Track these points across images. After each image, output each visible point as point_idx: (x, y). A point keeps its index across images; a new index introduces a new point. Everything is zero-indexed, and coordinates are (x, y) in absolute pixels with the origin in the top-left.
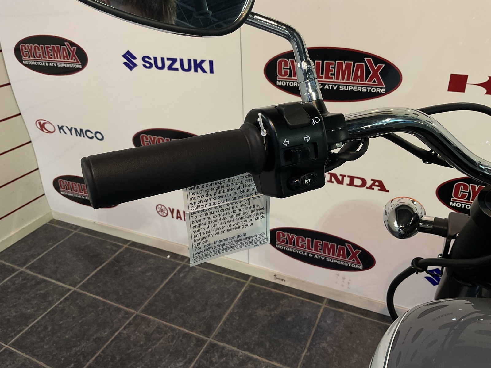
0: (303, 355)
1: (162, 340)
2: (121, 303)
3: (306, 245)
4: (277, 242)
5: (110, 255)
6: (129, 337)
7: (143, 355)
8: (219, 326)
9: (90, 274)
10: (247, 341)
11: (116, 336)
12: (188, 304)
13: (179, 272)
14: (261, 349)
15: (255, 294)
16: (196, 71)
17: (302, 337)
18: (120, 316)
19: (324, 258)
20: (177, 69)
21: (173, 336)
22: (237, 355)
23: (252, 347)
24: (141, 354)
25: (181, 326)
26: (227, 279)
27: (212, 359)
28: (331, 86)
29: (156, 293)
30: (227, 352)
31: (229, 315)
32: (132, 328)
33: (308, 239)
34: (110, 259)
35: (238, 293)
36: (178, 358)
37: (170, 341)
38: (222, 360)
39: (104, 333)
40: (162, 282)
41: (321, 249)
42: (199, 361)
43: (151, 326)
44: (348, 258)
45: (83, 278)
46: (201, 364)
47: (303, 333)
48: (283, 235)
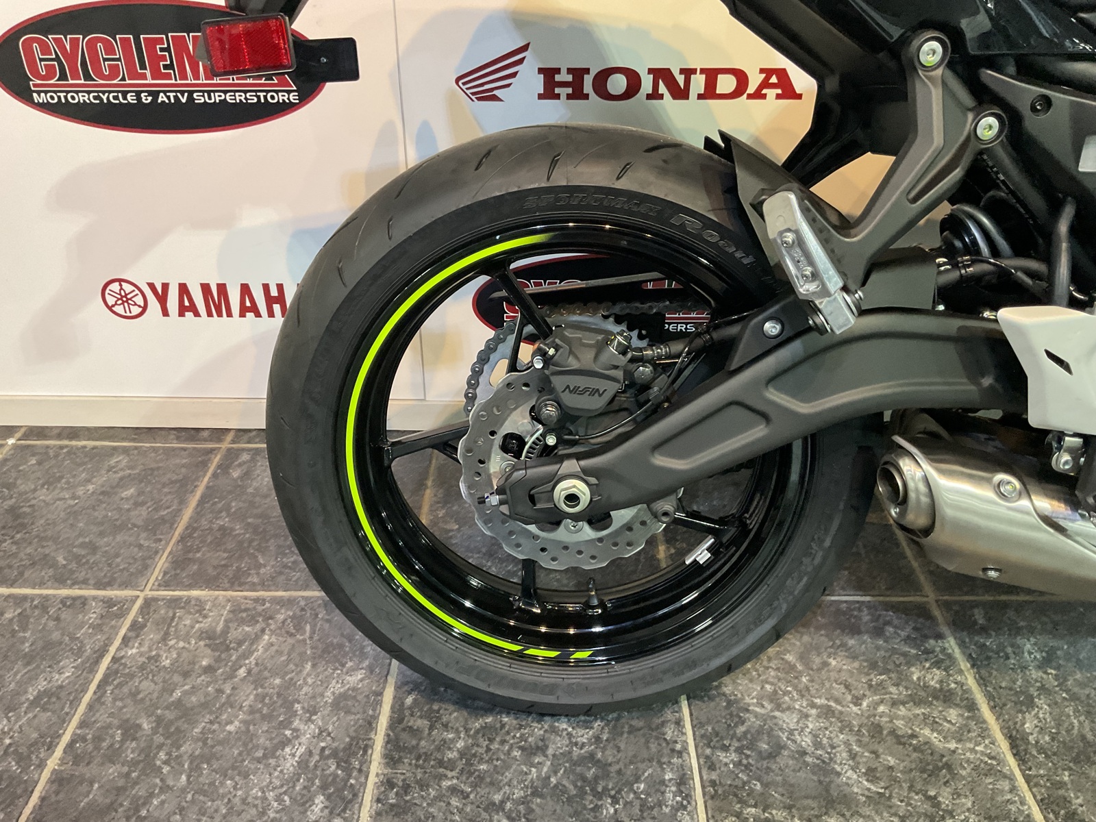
1: (266, 637)
2: (74, 584)
6: (156, 659)
7: (228, 691)
13: (224, 467)
18: (95, 616)
21: (294, 618)
24: (220, 691)
29: (177, 533)
32: (151, 635)
36: (343, 665)
37: (292, 631)
39: (61, 673)
40: (183, 502)
43: (211, 614)
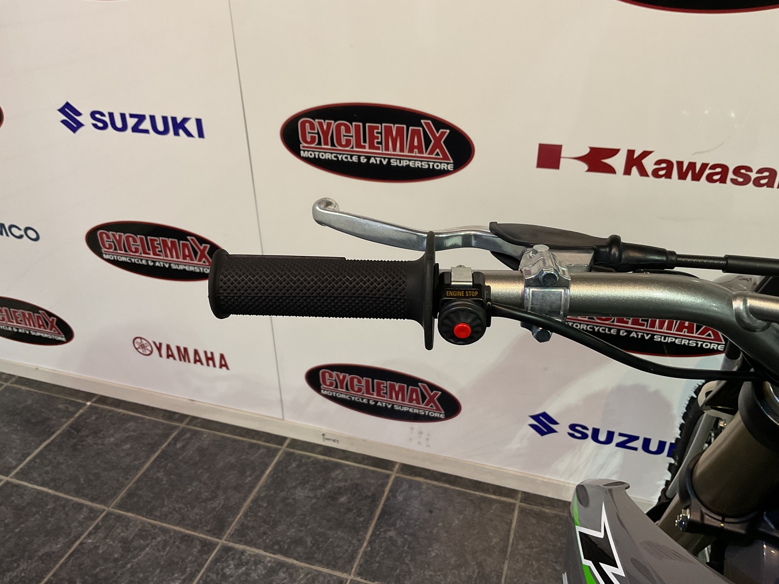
0: (361, 551)
1: (148, 549)
2: (82, 496)
3: (364, 389)
4: (323, 386)
5: (64, 420)
6: (96, 548)
7: (119, 575)
8: (236, 520)
9: (32, 453)
10: (279, 538)
11: (77, 548)
12: (190, 490)
13: (176, 440)
14: (300, 549)
15: (294, 465)
16: (176, 133)
17: (361, 525)
18: (82, 516)
19: (391, 405)
20: (146, 131)
21: (164, 541)
22: (262, 561)
23: (286, 547)
24: (115, 573)
25: (178, 525)
26: (252, 446)
27: (225, 571)
28: (378, 159)
29: (137, 476)
30: (248, 558)
31: (252, 502)
32: (101, 535)
33: (366, 380)
34: (65, 426)
35: (267, 466)
36: (173, 575)
37: (160, 549)
38: (240, 571)
39: (57, 545)
40: (148, 458)
41: (386, 393)
42: (205, 576)
43: (131, 529)
44: (424, 404)
45: (20, 461)
46: (208, 579)
47: (362, 519)
48: (331, 376)
